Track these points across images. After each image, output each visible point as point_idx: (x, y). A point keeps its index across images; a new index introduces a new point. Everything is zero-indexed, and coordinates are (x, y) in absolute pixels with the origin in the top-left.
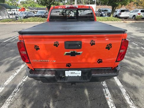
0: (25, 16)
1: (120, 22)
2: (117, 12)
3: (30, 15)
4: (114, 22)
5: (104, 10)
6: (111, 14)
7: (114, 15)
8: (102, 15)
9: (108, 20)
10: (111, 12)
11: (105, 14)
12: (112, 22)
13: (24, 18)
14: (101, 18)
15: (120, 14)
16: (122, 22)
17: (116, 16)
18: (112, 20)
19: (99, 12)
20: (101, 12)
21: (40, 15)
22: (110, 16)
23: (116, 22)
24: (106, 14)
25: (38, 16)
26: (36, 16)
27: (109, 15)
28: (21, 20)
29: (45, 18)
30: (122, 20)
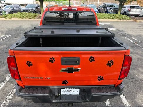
0: (11, 11)
1: (129, 21)
2: (125, 8)
3: (16, 9)
4: (122, 20)
5: (110, 5)
6: (118, 11)
7: (122, 12)
8: (107, 12)
9: (114, 18)
10: (118, 8)
11: (111, 10)
12: (120, 20)
13: (10, 13)
14: (106, 15)
15: (129, 11)
16: (132, 20)
17: (125, 13)
18: (120, 18)
19: (104, 7)
20: (106, 8)
21: (30, 10)
22: (117, 13)
23: (124, 20)
24: (113, 10)
25: (27, 11)
26: (24, 11)
27: (116, 11)
28: (5, 16)
29: (36, 14)
30: (132, 18)
